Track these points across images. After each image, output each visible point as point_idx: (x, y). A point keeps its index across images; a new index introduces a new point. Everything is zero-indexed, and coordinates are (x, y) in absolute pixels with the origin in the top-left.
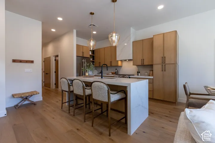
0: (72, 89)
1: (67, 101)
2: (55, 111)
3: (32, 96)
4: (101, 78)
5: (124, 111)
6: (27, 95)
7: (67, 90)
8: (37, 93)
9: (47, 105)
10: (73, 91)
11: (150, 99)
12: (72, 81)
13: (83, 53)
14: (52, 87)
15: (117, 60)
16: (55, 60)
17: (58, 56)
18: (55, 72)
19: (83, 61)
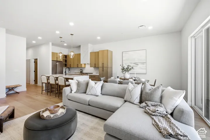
0: (49, 82)
1: (45, 90)
3: (16, 87)
4: (66, 75)
7: (46, 82)
10: (49, 83)
12: (49, 77)
13: (57, 58)
14: (32, 83)
15: (81, 63)
16: (34, 62)
17: (37, 59)
18: (34, 71)
19: (57, 63)
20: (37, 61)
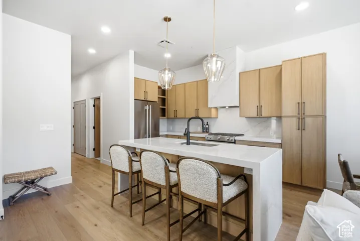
0: (135, 169)
2: (98, 208)
3: (42, 178)
5: (243, 216)
6: (33, 177)
8: (53, 173)
9: (82, 193)
11: (285, 184)
13: (146, 93)
14: (89, 155)
15: (209, 106)
16: (94, 106)
17: (99, 98)
18: (94, 128)
19: (147, 108)
20: (99, 103)
